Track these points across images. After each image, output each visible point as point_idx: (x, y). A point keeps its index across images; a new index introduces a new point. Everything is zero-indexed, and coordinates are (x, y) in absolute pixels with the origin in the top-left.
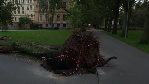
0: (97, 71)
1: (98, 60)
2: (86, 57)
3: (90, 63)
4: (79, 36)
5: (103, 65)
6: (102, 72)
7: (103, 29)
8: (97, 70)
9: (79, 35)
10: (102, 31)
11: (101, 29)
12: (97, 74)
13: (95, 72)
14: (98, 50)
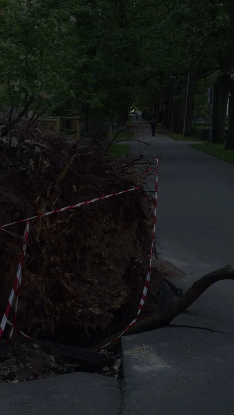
0: (121, 356)
1: (141, 296)
2: (68, 275)
3: (97, 311)
4: (15, 142)
5: (165, 323)
6: (154, 359)
7: (204, 136)
8: (126, 353)
9: (21, 140)
10: (194, 146)
11: (191, 133)
12: (121, 376)
13: (111, 364)
14: (144, 238)
